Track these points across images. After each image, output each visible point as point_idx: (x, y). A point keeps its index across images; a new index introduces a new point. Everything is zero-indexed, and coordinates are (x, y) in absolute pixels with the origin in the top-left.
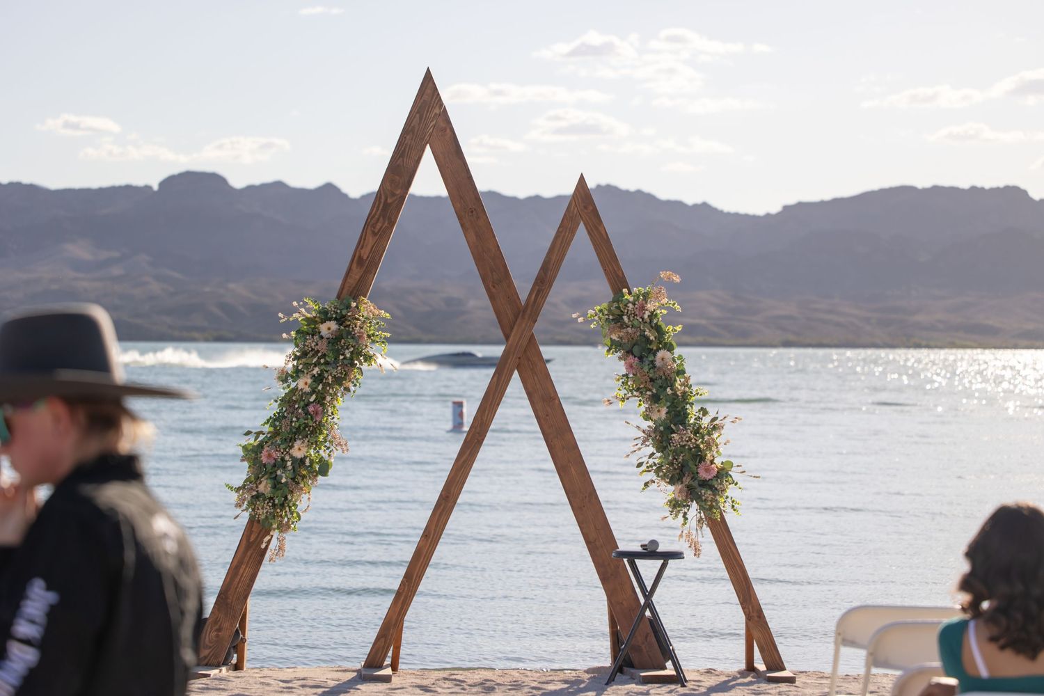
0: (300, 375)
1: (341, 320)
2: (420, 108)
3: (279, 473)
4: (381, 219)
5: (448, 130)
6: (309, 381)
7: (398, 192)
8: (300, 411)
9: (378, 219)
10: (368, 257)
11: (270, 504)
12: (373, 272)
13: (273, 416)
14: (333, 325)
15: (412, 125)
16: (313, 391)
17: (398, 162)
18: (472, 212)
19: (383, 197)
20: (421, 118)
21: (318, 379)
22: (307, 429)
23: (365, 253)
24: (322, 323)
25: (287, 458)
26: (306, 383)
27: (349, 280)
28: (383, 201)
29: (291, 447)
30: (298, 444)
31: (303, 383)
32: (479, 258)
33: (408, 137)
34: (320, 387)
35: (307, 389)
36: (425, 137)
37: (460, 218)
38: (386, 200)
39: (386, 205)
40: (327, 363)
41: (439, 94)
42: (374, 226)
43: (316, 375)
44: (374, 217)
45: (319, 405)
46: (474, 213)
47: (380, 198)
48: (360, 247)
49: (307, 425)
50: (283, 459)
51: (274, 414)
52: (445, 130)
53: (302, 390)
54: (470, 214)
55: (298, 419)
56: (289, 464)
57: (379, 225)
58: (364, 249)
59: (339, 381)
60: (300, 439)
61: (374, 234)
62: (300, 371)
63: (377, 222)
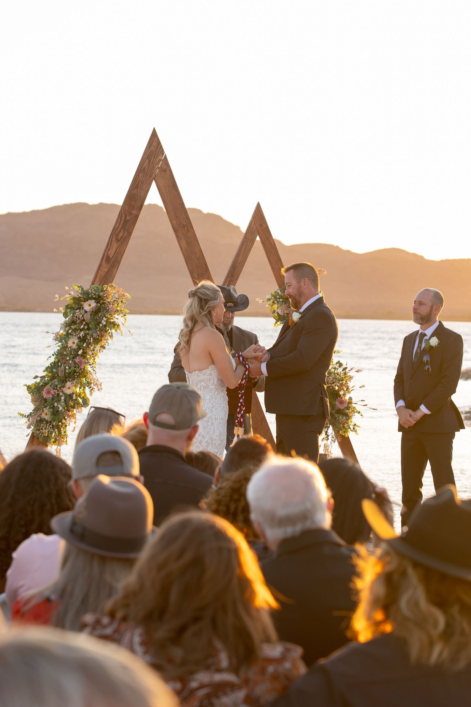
0: (70, 336)
1: (98, 299)
2: (149, 154)
3: (56, 404)
4: (122, 230)
5: (168, 171)
6: (76, 341)
7: (134, 212)
8: (71, 362)
9: (120, 231)
10: (113, 256)
11: (51, 426)
12: (117, 267)
13: (50, 365)
14: (93, 304)
15: (143, 167)
16: (79, 348)
17: (134, 192)
18: (184, 227)
19: (123, 216)
20: (149, 162)
21: (83, 340)
22: (75, 374)
23: (112, 253)
24: (85, 301)
25: (61, 394)
26: (74, 343)
27: (100, 272)
28: (123, 218)
29: (64, 387)
30: (68, 384)
31: (73, 343)
32: (188, 259)
33: (140, 175)
34: (85, 345)
35: (74, 346)
36: (152, 175)
37: (175, 230)
38: (126, 218)
39: (126, 222)
40: (89, 329)
41: (161, 146)
42: (117, 235)
43: (82, 337)
44: (117, 229)
45: (82, 358)
46: (186, 228)
47: (122, 216)
48: (108, 249)
49: (75, 372)
50: (58, 395)
51: (51, 364)
52: (165, 171)
53: (71, 347)
54: (183, 228)
55: (70, 368)
56: (63, 398)
57: (121, 235)
58: (110, 251)
59: (97, 341)
60: (69, 381)
61: (118, 241)
62: (70, 334)
63: (119, 233)
